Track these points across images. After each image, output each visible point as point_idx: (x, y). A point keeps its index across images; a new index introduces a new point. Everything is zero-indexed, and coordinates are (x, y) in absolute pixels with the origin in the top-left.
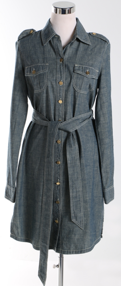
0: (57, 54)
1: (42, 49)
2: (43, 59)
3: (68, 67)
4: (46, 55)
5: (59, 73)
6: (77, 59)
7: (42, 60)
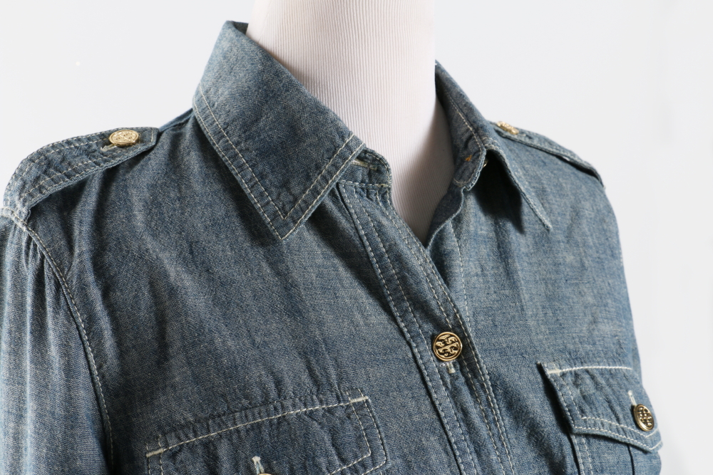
0: (399, 301)
1: (267, 269)
2: (304, 354)
3: (506, 393)
4: (312, 315)
5: (471, 457)
6: (531, 323)
7: (300, 365)
